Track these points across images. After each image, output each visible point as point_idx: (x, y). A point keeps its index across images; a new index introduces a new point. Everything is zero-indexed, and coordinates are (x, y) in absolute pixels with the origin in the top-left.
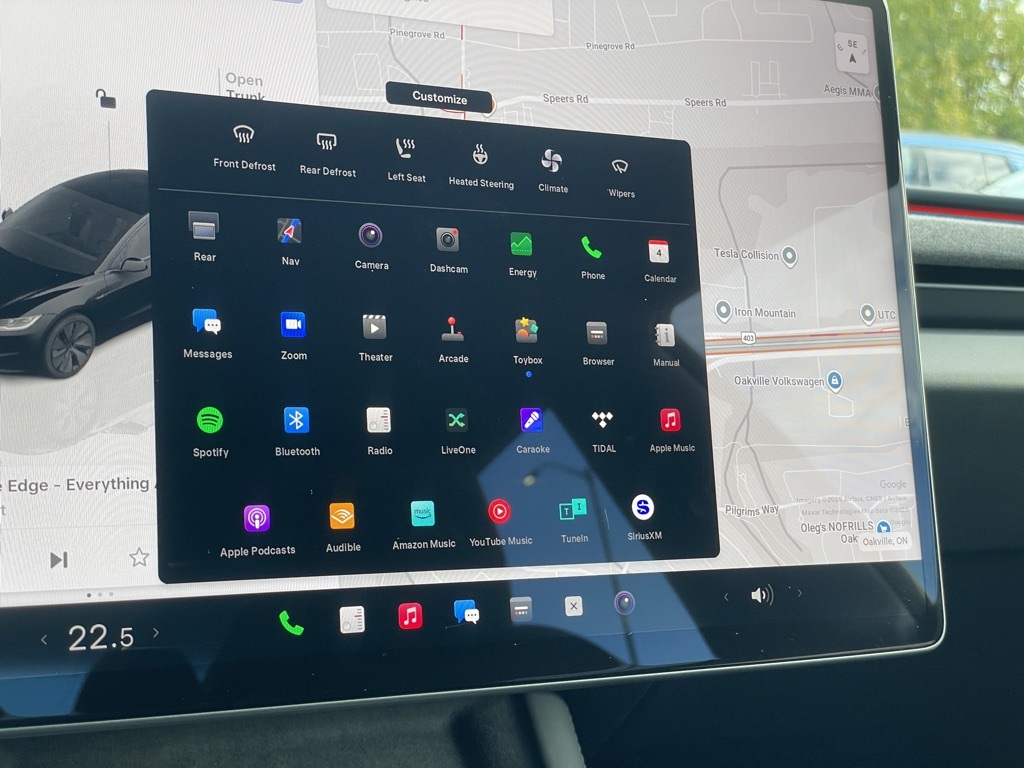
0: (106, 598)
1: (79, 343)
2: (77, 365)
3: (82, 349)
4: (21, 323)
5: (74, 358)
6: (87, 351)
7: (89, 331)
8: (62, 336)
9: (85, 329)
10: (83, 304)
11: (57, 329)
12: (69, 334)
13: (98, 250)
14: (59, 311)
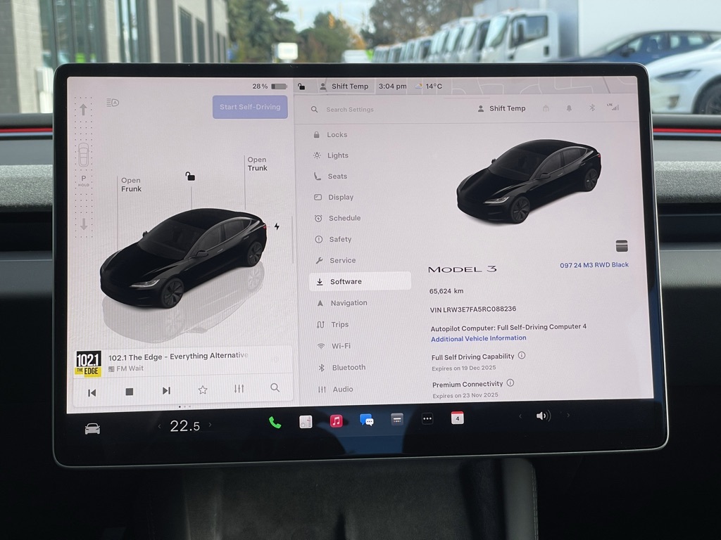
0: (187, 408)
1: (176, 292)
2: (176, 302)
3: (178, 294)
4: (151, 284)
5: (174, 298)
6: (180, 296)
7: (181, 286)
8: (169, 288)
9: (179, 285)
10: (178, 273)
11: (167, 286)
12: (172, 288)
13: (186, 248)
14: (167, 277)
